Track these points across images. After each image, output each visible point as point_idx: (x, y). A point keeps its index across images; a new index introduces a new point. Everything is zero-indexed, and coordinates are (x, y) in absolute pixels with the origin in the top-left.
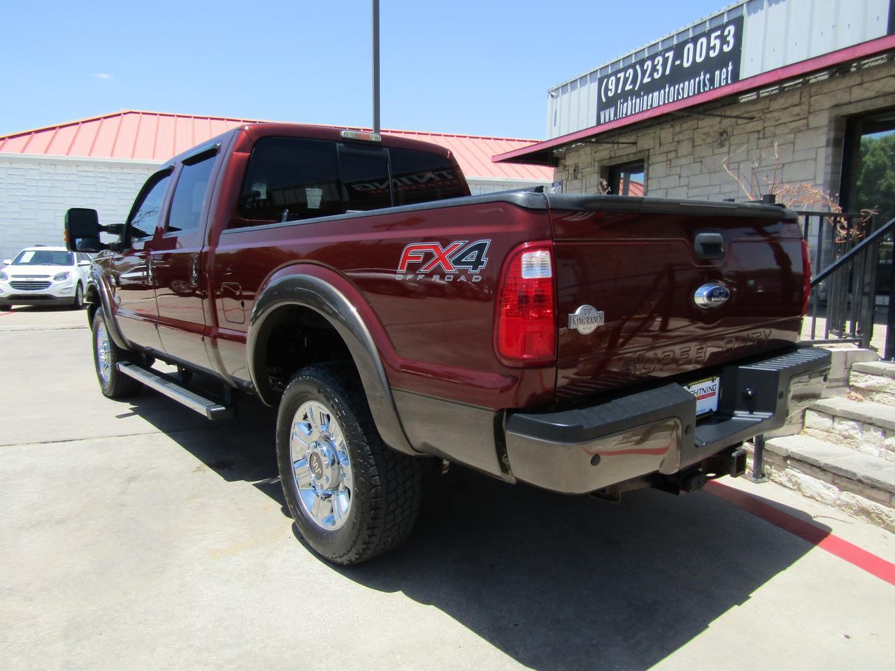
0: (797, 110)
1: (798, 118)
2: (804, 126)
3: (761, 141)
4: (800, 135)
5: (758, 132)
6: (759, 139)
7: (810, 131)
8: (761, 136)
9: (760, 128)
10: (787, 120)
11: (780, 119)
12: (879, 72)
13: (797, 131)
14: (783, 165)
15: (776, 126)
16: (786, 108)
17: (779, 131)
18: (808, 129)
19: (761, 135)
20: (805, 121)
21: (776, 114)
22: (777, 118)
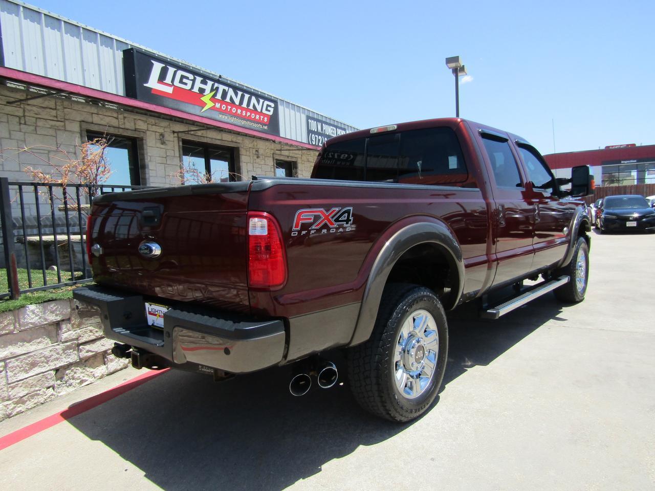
0: (54, 113)
1: (55, 119)
2: (62, 127)
3: (22, 126)
4: (58, 132)
5: (20, 118)
6: (20, 124)
7: (66, 133)
8: (23, 122)
9: (20, 113)
10: (46, 117)
11: (40, 114)
12: (106, 111)
13: (57, 129)
14: (49, 151)
15: (37, 118)
16: (43, 108)
17: (40, 123)
18: (65, 130)
19: (22, 120)
20: (63, 124)
21: (34, 108)
22: (36, 112)
